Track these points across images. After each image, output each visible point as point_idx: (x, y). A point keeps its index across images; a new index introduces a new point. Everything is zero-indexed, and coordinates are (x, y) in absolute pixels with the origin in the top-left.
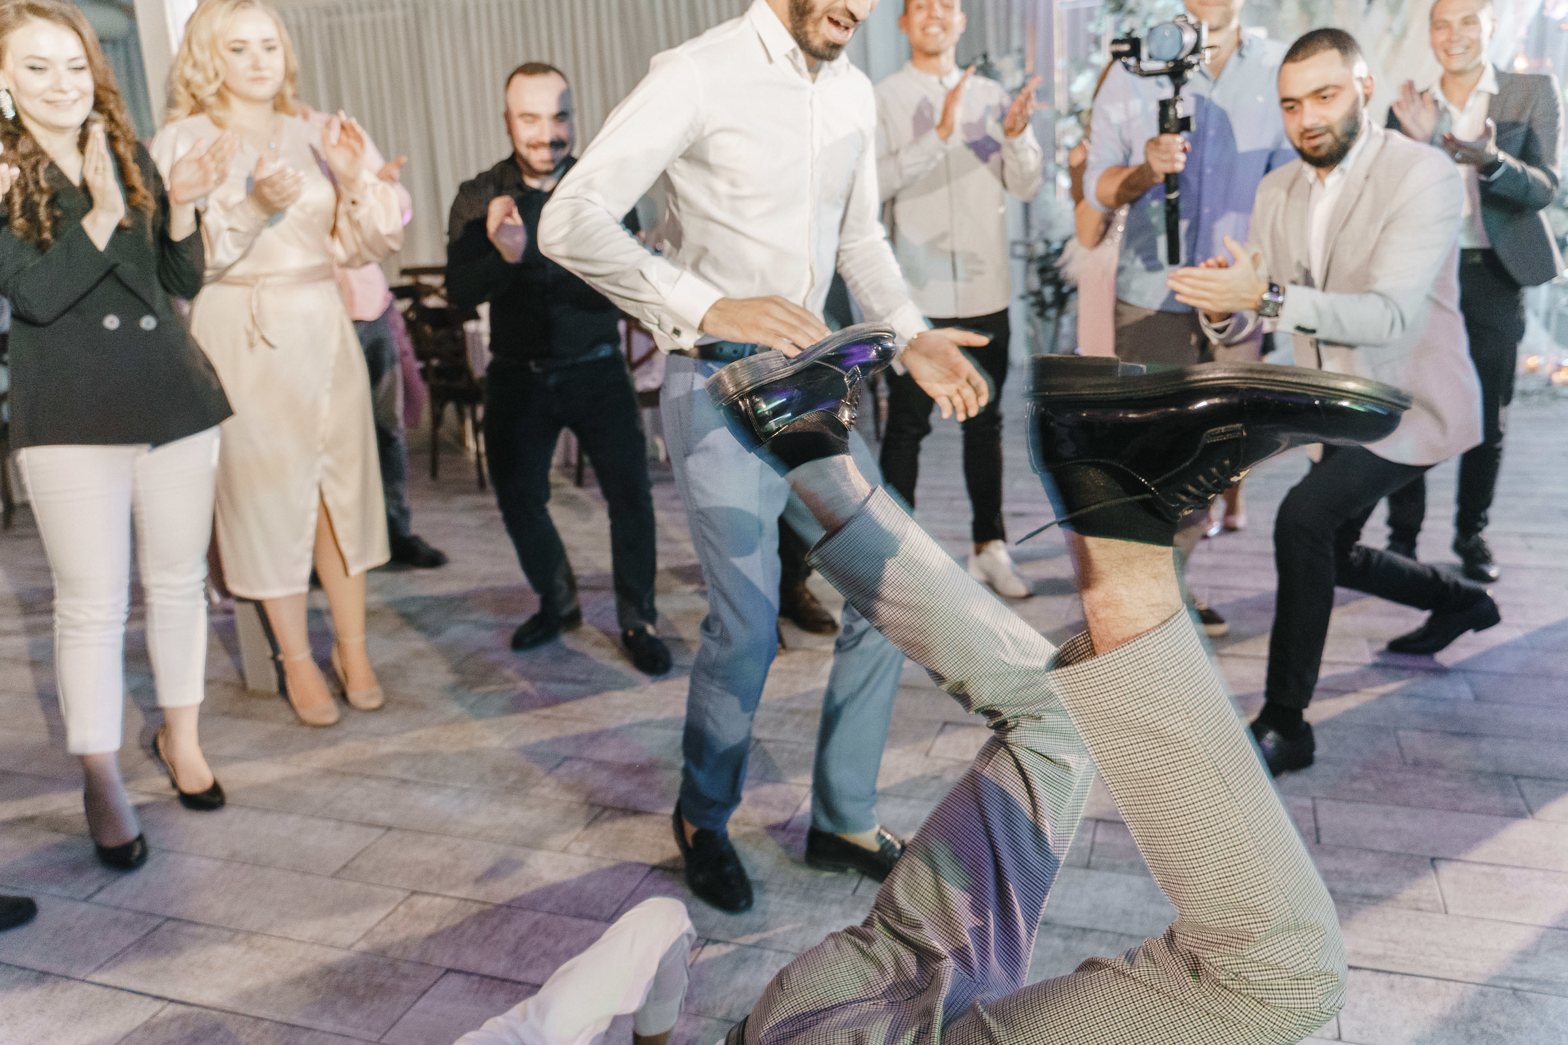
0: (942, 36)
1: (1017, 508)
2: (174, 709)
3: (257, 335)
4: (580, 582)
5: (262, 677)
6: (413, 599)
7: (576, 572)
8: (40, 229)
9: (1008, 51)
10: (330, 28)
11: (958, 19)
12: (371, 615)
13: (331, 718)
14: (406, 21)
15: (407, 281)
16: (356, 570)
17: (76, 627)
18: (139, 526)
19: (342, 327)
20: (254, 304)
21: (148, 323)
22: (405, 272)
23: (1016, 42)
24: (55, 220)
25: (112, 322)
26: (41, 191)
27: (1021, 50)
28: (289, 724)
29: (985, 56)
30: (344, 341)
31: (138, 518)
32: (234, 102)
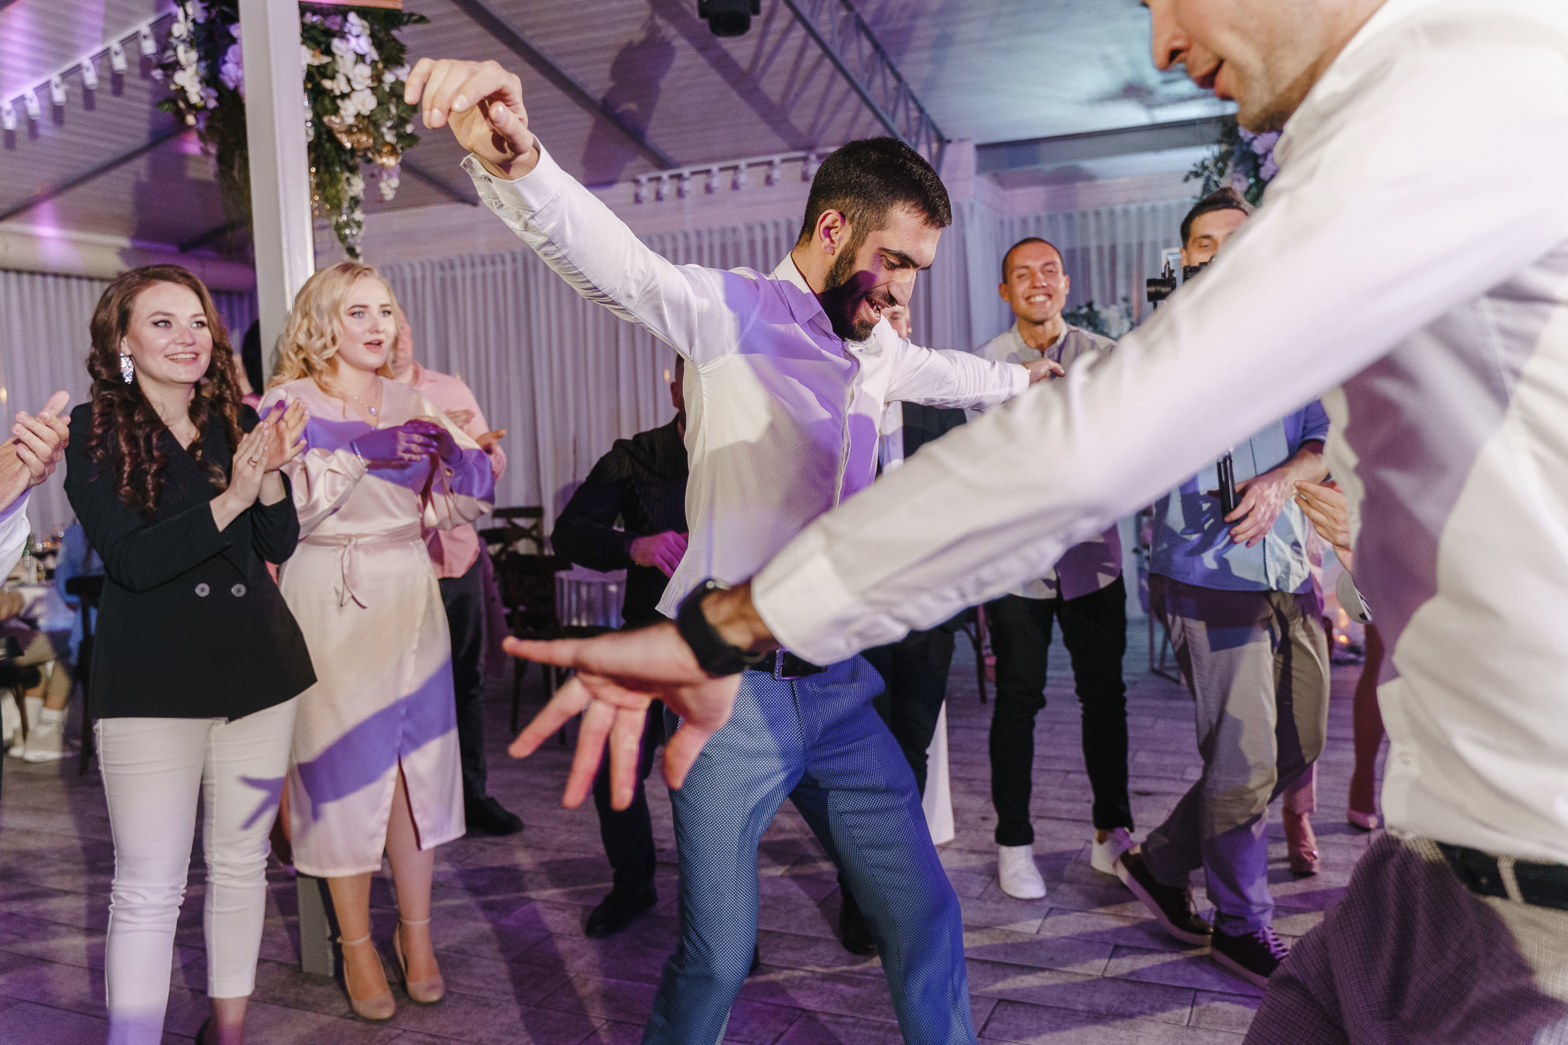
0: (1049, 303)
1: (1142, 785)
2: (222, 1000)
3: (347, 595)
4: (659, 858)
5: (318, 959)
6: (484, 870)
7: (658, 845)
8: (145, 499)
9: (1114, 301)
10: (443, 280)
11: (1062, 284)
12: (438, 888)
13: (386, 1013)
14: (515, 273)
15: (499, 523)
16: (428, 844)
17: (130, 911)
18: (207, 799)
19: (429, 585)
20: (346, 564)
21: (238, 590)
22: (497, 513)
23: (1121, 292)
24: (159, 488)
25: (202, 590)
26: (152, 460)
27: (1126, 300)
28: (343, 1016)
29: (1090, 305)
30: (430, 601)
31: (207, 790)
32: (343, 367)
